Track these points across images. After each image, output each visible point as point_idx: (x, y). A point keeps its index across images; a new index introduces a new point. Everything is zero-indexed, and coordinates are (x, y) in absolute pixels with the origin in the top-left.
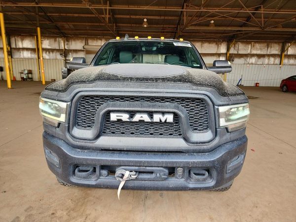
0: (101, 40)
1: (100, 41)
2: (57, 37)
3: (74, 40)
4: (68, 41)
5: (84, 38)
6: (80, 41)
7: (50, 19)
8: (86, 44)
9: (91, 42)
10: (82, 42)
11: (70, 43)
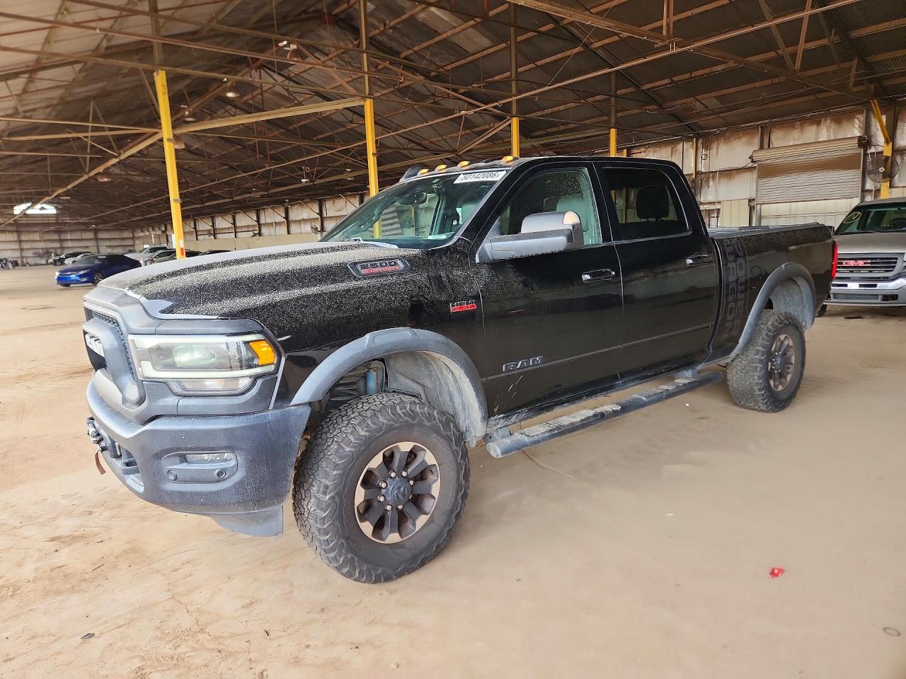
0: (819, 123)
1: (813, 128)
2: (677, 141)
3: (727, 140)
4: (707, 146)
5: (756, 127)
6: (745, 139)
7: (650, 98)
8: (762, 147)
9: (780, 139)
10: (749, 143)
11: (714, 151)
